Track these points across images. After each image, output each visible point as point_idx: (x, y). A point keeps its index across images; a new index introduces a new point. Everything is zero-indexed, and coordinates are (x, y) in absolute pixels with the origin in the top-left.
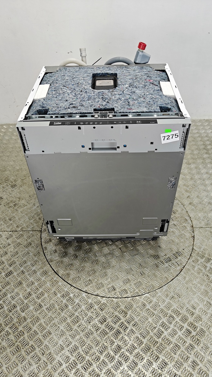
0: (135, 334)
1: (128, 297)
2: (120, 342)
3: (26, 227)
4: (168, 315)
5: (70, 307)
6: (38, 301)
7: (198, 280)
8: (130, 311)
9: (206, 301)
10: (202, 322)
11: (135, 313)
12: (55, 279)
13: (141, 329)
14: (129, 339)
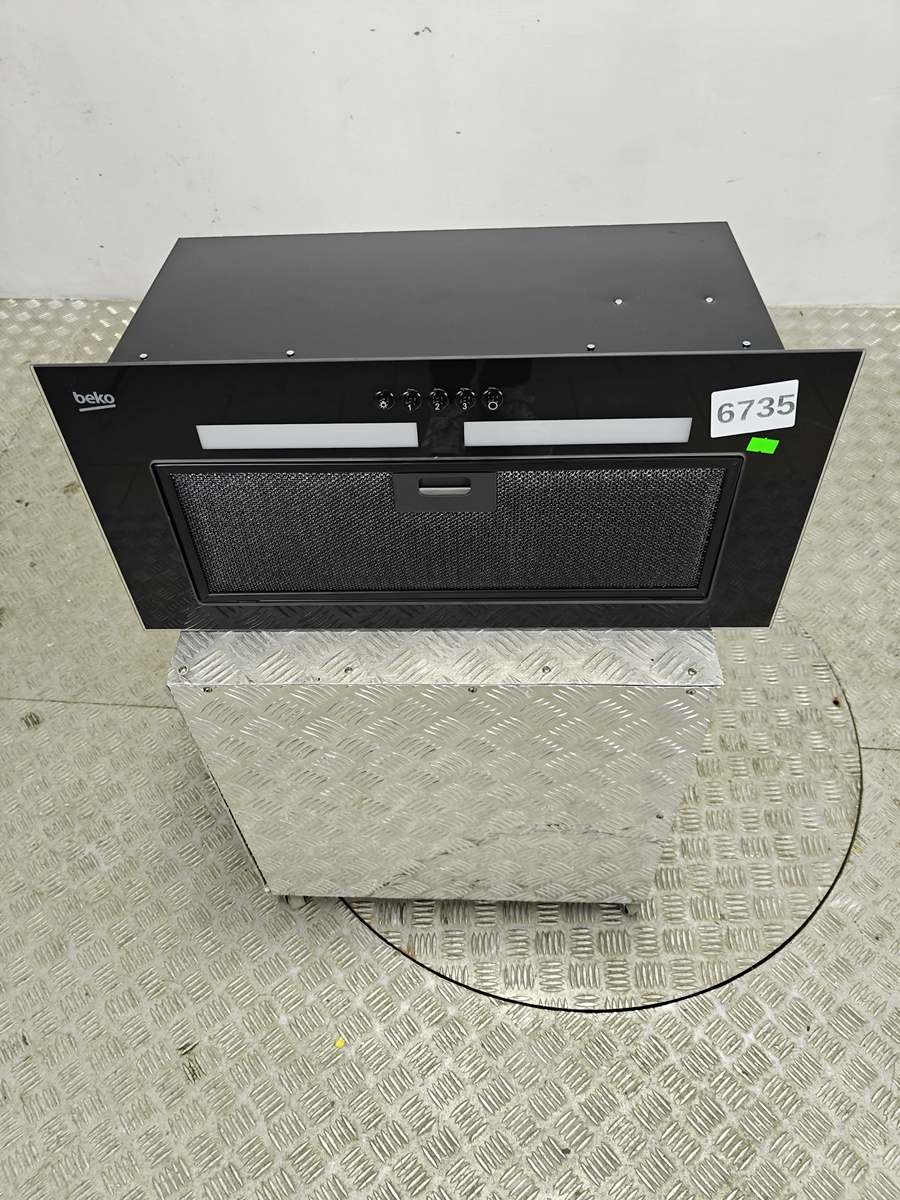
2: (557, 1192)
5: (379, 1028)
6: (261, 992)
7: (875, 966)
10: (887, 1149)
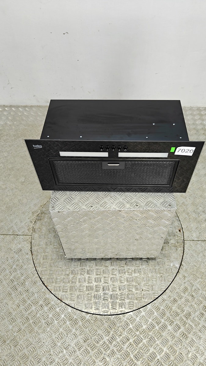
0: (115, 355)
1: (112, 315)
3: (17, 231)
4: (149, 337)
5: (56, 322)
8: (113, 330)
9: (188, 324)
11: (118, 332)
12: (42, 291)
13: (122, 350)
14: (110, 360)
